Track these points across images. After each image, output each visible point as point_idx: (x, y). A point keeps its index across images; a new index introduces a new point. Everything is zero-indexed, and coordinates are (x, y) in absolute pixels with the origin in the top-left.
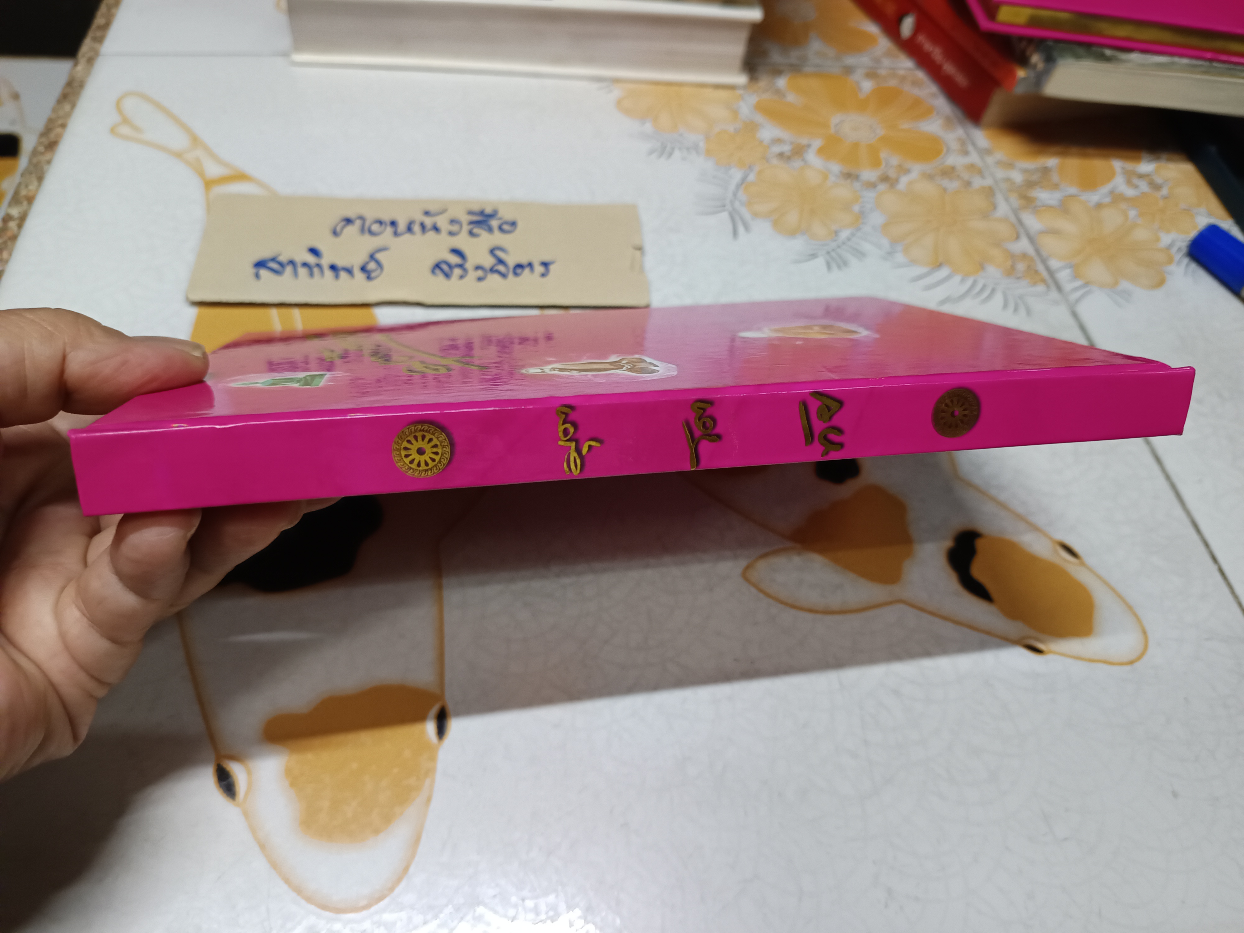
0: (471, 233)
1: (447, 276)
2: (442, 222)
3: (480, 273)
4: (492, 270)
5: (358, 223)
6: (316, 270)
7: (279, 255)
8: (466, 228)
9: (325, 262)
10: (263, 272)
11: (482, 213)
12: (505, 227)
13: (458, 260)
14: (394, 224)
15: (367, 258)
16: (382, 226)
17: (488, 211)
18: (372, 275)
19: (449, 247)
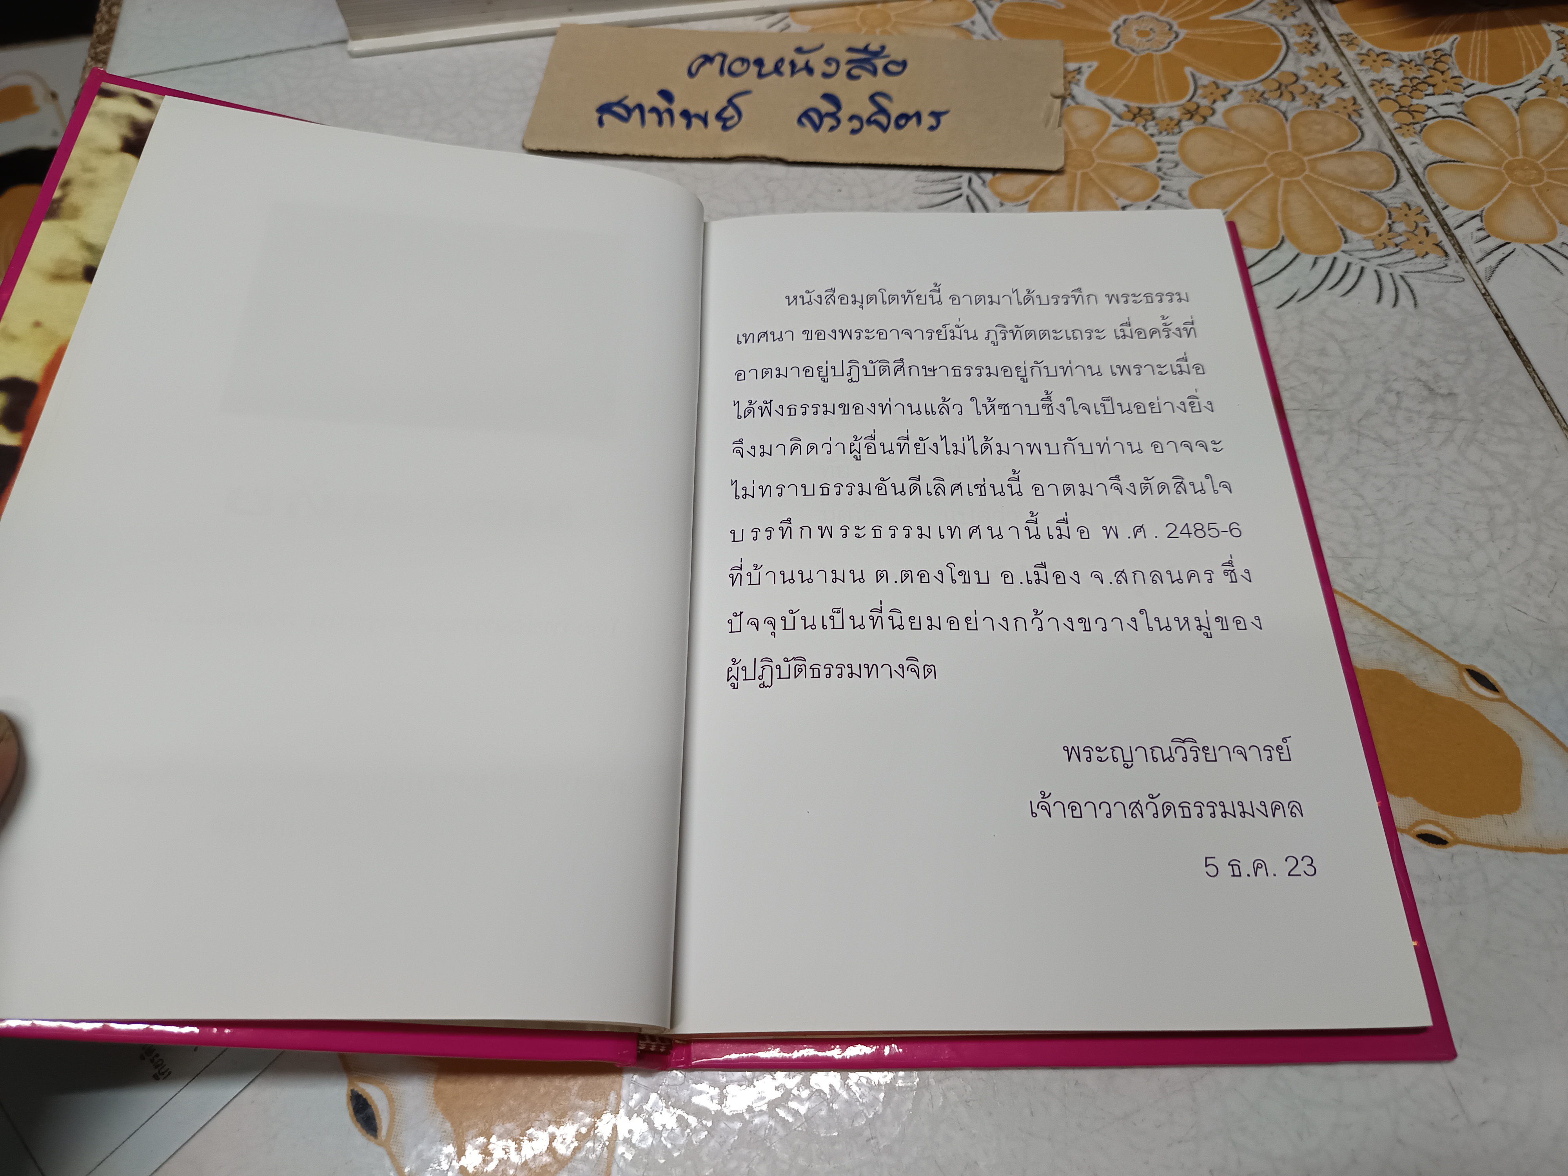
0: (849, 75)
1: (817, 128)
2: (817, 61)
3: (856, 124)
4: (869, 121)
5: (718, 60)
6: (666, 116)
7: (626, 97)
8: (844, 68)
9: (677, 108)
10: (607, 118)
11: (865, 50)
12: (893, 68)
13: (830, 108)
14: (759, 62)
15: (724, 103)
16: (746, 65)
17: (874, 47)
18: (729, 123)
19: (822, 92)
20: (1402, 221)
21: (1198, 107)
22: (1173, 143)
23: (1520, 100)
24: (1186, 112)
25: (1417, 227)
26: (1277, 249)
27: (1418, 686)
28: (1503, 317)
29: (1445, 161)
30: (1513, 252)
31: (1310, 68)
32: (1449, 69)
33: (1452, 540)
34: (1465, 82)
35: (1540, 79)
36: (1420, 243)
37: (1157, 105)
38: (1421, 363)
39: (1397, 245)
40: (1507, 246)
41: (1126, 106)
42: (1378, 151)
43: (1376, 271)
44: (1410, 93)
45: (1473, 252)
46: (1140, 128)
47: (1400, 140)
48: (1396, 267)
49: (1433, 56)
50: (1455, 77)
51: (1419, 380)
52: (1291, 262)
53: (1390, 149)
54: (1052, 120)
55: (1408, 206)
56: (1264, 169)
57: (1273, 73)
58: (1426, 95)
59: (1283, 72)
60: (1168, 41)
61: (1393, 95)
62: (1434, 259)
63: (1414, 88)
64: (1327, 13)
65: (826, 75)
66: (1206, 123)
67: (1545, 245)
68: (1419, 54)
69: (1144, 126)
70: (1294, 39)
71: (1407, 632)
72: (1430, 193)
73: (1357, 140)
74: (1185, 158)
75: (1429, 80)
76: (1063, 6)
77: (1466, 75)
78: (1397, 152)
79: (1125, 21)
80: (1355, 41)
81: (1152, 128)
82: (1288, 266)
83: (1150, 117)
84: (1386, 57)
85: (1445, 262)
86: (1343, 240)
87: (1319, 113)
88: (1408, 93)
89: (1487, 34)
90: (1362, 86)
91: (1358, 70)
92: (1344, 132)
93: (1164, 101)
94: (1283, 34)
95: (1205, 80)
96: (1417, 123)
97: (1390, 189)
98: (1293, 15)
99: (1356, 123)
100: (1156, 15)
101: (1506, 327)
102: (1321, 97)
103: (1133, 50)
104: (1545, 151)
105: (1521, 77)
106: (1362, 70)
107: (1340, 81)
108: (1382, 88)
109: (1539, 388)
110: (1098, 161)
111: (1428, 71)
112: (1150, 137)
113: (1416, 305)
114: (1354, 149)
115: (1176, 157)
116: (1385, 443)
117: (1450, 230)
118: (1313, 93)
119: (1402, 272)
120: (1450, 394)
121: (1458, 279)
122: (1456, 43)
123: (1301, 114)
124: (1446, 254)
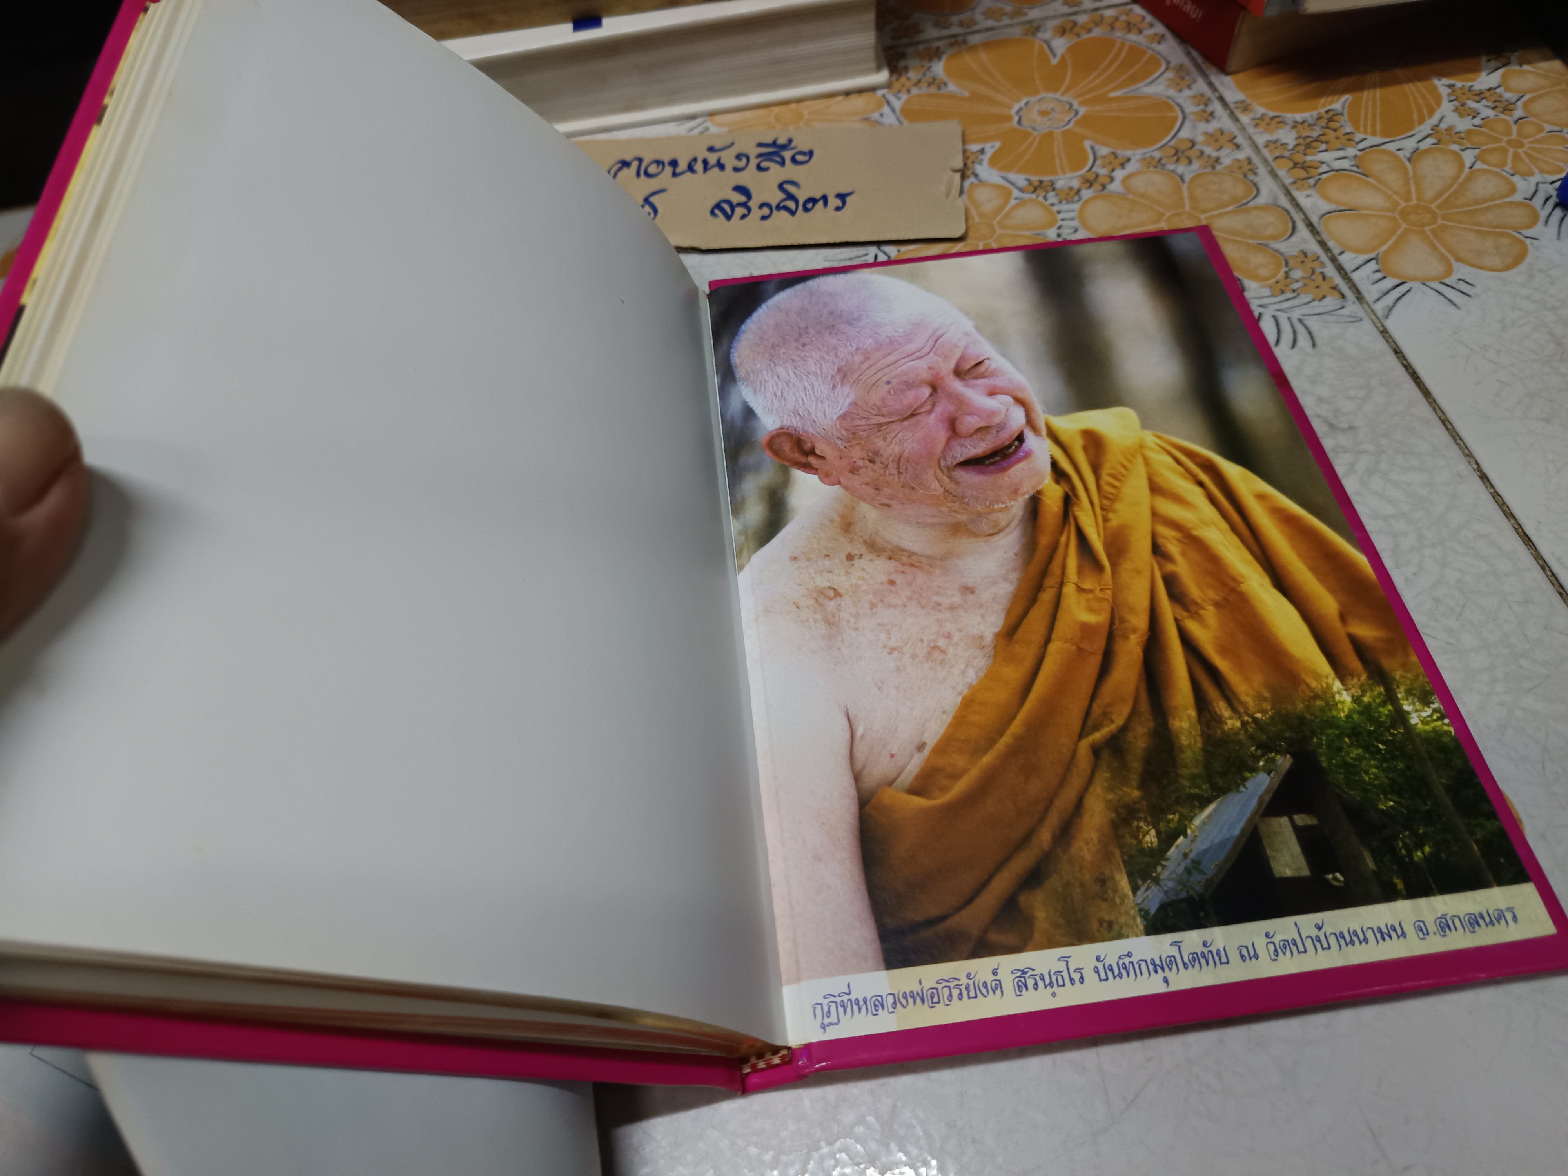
0: (759, 168)
1: (728, 217)
2: (728, 158)
3: (766, 211)
4: (778, 207)
5: (635, 164)
8: (754, 162)
11: (774, 144)
12: (799, 158)
13: (742, 198)
14: (674, 163)
15: (641, 202)
16: (661, 167)
17: (782, 141)
19: (733, 185)
20: (1298, 268)
21: (1097, 176)
22: (1073, 211)
23: (1412, 150)
24: (1085, 181)
25: (1313, 272)
28: (1401, 352)
29: (1340, 211)
30: (1409, 291)
31: (1206, 134)
32: (1341, 127)
34: (1358, 137)
35: (1432, 129)
36: (1317, 287)
37: (1057, 177)
38: (1321, 400)
40: (1404, 285)
41: (1027, 180)
42: (1273, 205)
43: (1274, 316)
44: (1304, 150)
45: (1371, 292)
46: (1041, 199)
47: (1296, 194)
48: (1294, 311)
49: (1326, 116)
50: (1347, 134)
53: (1284, 202)
54: (951, 193)
55: (1305, 254)
57: (1171, 140)
58: (1320, 152)
59: (1180, 139)
60: (1068, 118)
61: (1287, 154)
62: (1331, 302)
63: (1308, 146)
64: (1222, 84)
65: (736, 170)
66: (1105, 191)
67: (1441, 283)
68: (1311, 116)
69: (1045, 197)
70: (1190, 108)
72: (1326, 240)
73: (1253, 196)
74: (1085, 223)
75: (1323, 138)
76: (967, 94)
77: (1359, 131)
78: (1292, 205)
79: (1027, 103)
80: (1248, 108)
81: (1052, 198)
83: (1051, 189)
84: (1280, 119)
85: (1343, 304)
87: (1216, 174)
88: (1301, 151)
89: (1378, 92)
90: (1257, 147)
91: (1252, 133)
92: (1240, 190)
93: (1064, 172)
94: (1179, 105)
95: (1103, 151)
96: (1312, 178)
97: (1286, 239)
98: (1189, 87)
99: (1251, 181)
100: (1057, 96)
101: (1405, 362)
102: (1217, 160)
103: (1034, 129)
104: (1438, 196)
105: (1412, 128)
106: (1257, 133)
107: (1235, 144)
108: (1276, 148)
109: (1440, 418)
110: (999, 232)
111: (1321, 129)
112: (1050, 207)
113: (1314, 345)
114: (1251, 204)
115: (1076, 223)
117: (1346, 274)
118: (1209, 157)
119: (1300, 315)
120: (1351, 428)
121: (1356, 319)
122: (1347, 103)
123: (1198, 176)
124: (1343, 296)
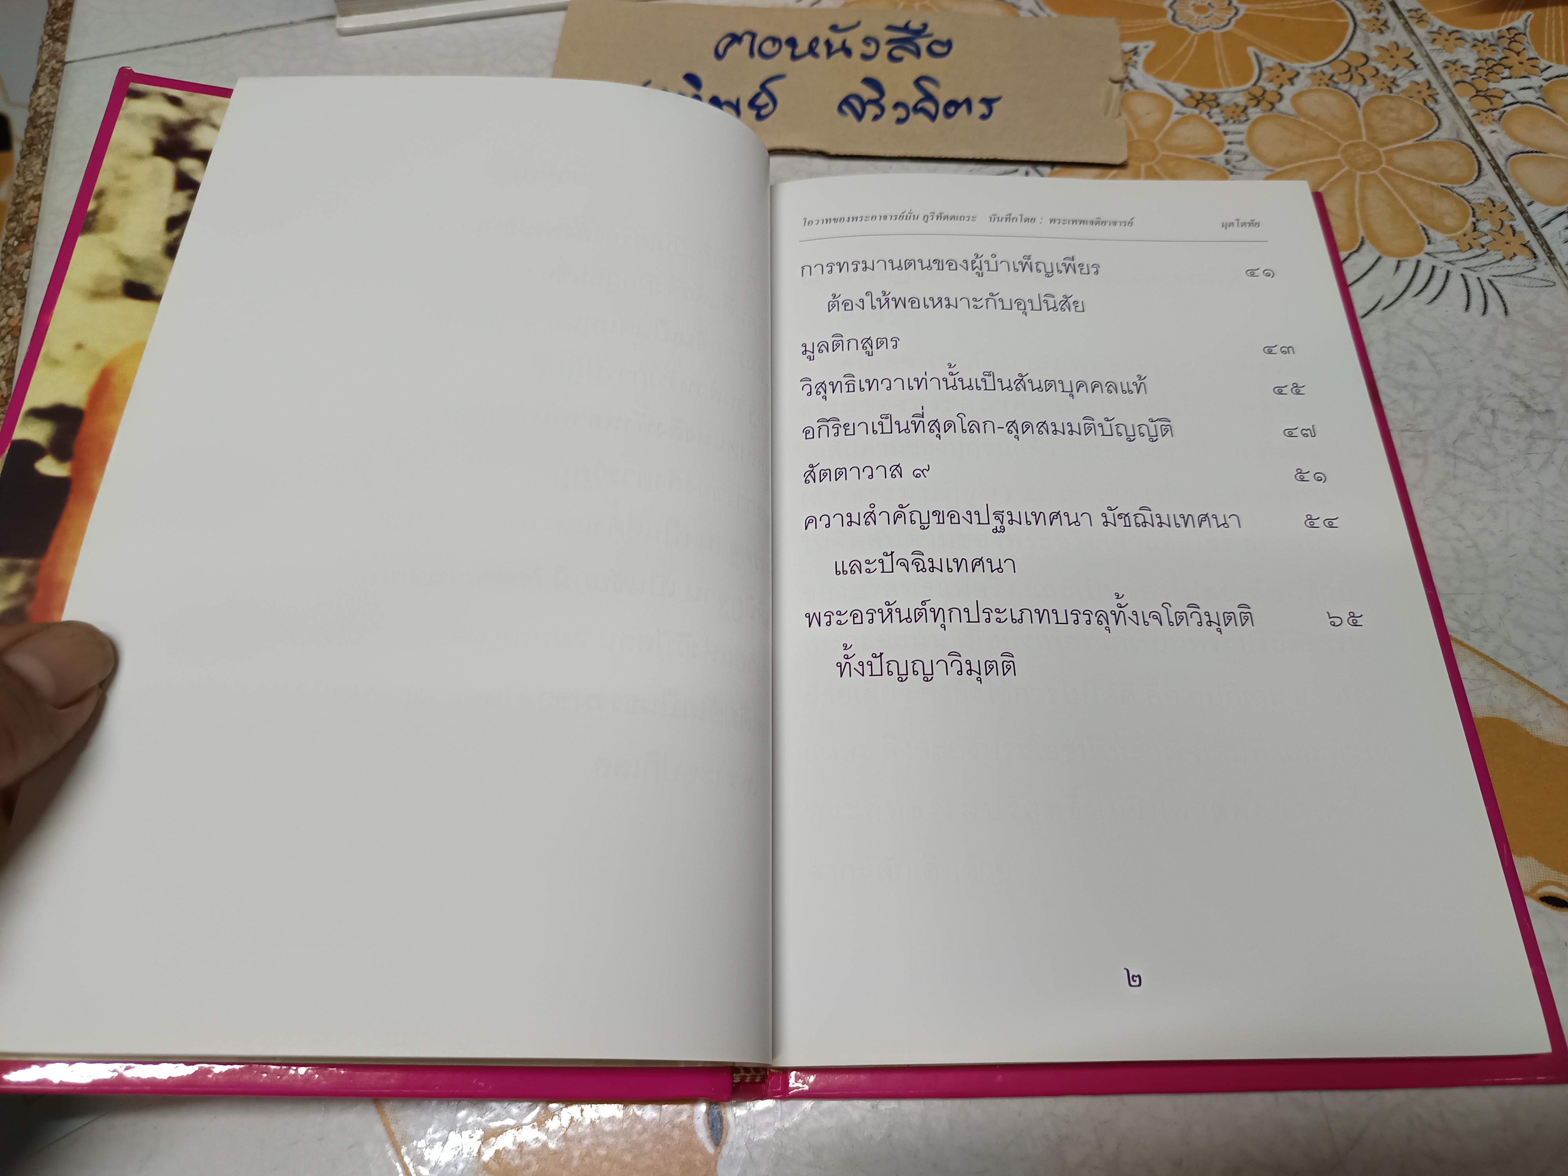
0: (891, 57)
1: (860, 117)
2: (854, 40)
3: (901, 112)
4: (916, 109)
5: (747, 39)
8: (885, 49)
9: (704, 93)
11: (906, 28)
12: (937, 48)
13: (872, 94)
14: (792, 42)
15: (757, 89)
16: (777, 45)
17: (915, 25)
18: (764, 112)
19: (862, 77)
20: (1486, 219)
21: (1265, 92)
22: (1241, 133)
24: (1253, 98)
25: (1502, 225)
26: (1356, 251)
27: (1532, 735)
29: (1528, 152)
31: (1380, 48)
32: (1524, 49)
33: (1558, 573)
34: (1543, 63)
36: (1507, 243)
37: (1220, 90)
38: (1515, 376)
39: (1483, 246)
41: (1188, 91)
42: (1457, 141)
43: (1462, 275)
44: (1486, 75)
45: (1562, 253)
46: (1205, 116)
47: (1479, 128)
48: (1483, 270)
49: (1507, 35)
50: (1532, 59)
51: (1515, 396)
52: (1373, 266)
53: (1469, 138)
54: (1112, 107)
55: (1492, 201)
56: (1337, 161)
57: (1342, 53)
58: (1503, 78)
59: (1352, 53)
60: (1229, 16)
61: (1468, 79)
62: (1522, 261)
63: (1490, 71)
65: (865, 57)
66: (1274, 110)
68: (1492, 33)
69: (1208, 113)
70: (1361, 15)
71: (1517, 676)
72: (1514, 188)
73: (1434, 129)
74: (1253, 148)
75: (1504, 62)
77: (1543, 57)
78: (1477, 141)
80: (1425, 18)
81: (1217, 116)
82: (1370, 270)
83: (1214, 104)
84: (1459, 35)
85: (1535, 264)
86: (1426, 240)
87: (1392, 98)
88: (1484, 76)
89: (1561, 11)
90: (1436, 68)
91: (1430, 50)
92: (1420, 121)
93: (1228, 85)
94: (1349, 10)
95: (1269, 62)
96: (1496, 109)
97: (1472, 183)
99: (1432, 109)
103: (1191, 28)
106: (1434, 50)
107: (1413, 63)
108: (1456, 70)
110: (1161, 153)
111: (1503, 51)
112: (1216, 126)
113: (1506, 312)
114: (1431, 138)
115: (1245, 148)
116: (1482, 466)
117: (1536, 229)
118: (1385, 76)
119: (1490, 276)
120: (1548, 411)
121: (1548, 284)
122: (1530, 20)
123: (1374, 99)
124: (1535, 256)
